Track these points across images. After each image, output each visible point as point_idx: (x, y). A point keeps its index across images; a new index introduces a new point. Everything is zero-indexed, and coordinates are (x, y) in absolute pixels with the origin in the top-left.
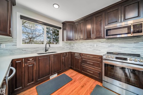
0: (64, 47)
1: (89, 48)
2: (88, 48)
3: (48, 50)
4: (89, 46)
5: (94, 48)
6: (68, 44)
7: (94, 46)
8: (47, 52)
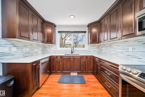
0: (89, 50)
1: (121, 53)
2: (118, 53)
3: (73, 53)
4: (121, 50)
5: (127, 53)
6: (95, 48)
7: (127, 50)
8: (73, 54)
